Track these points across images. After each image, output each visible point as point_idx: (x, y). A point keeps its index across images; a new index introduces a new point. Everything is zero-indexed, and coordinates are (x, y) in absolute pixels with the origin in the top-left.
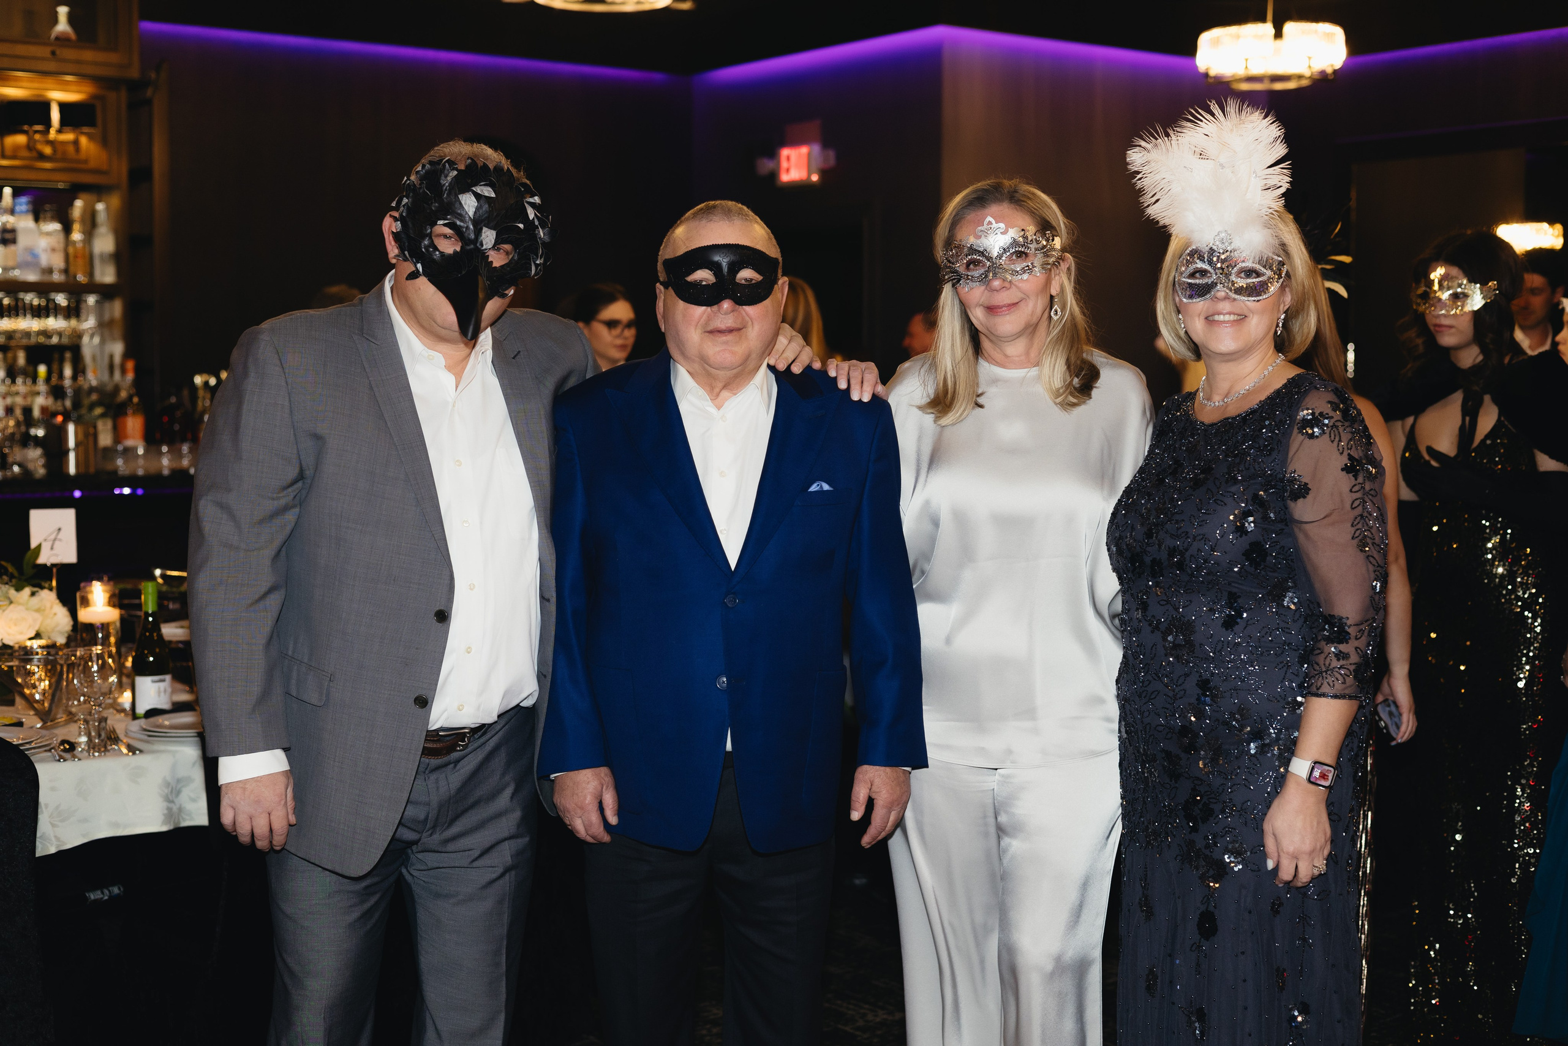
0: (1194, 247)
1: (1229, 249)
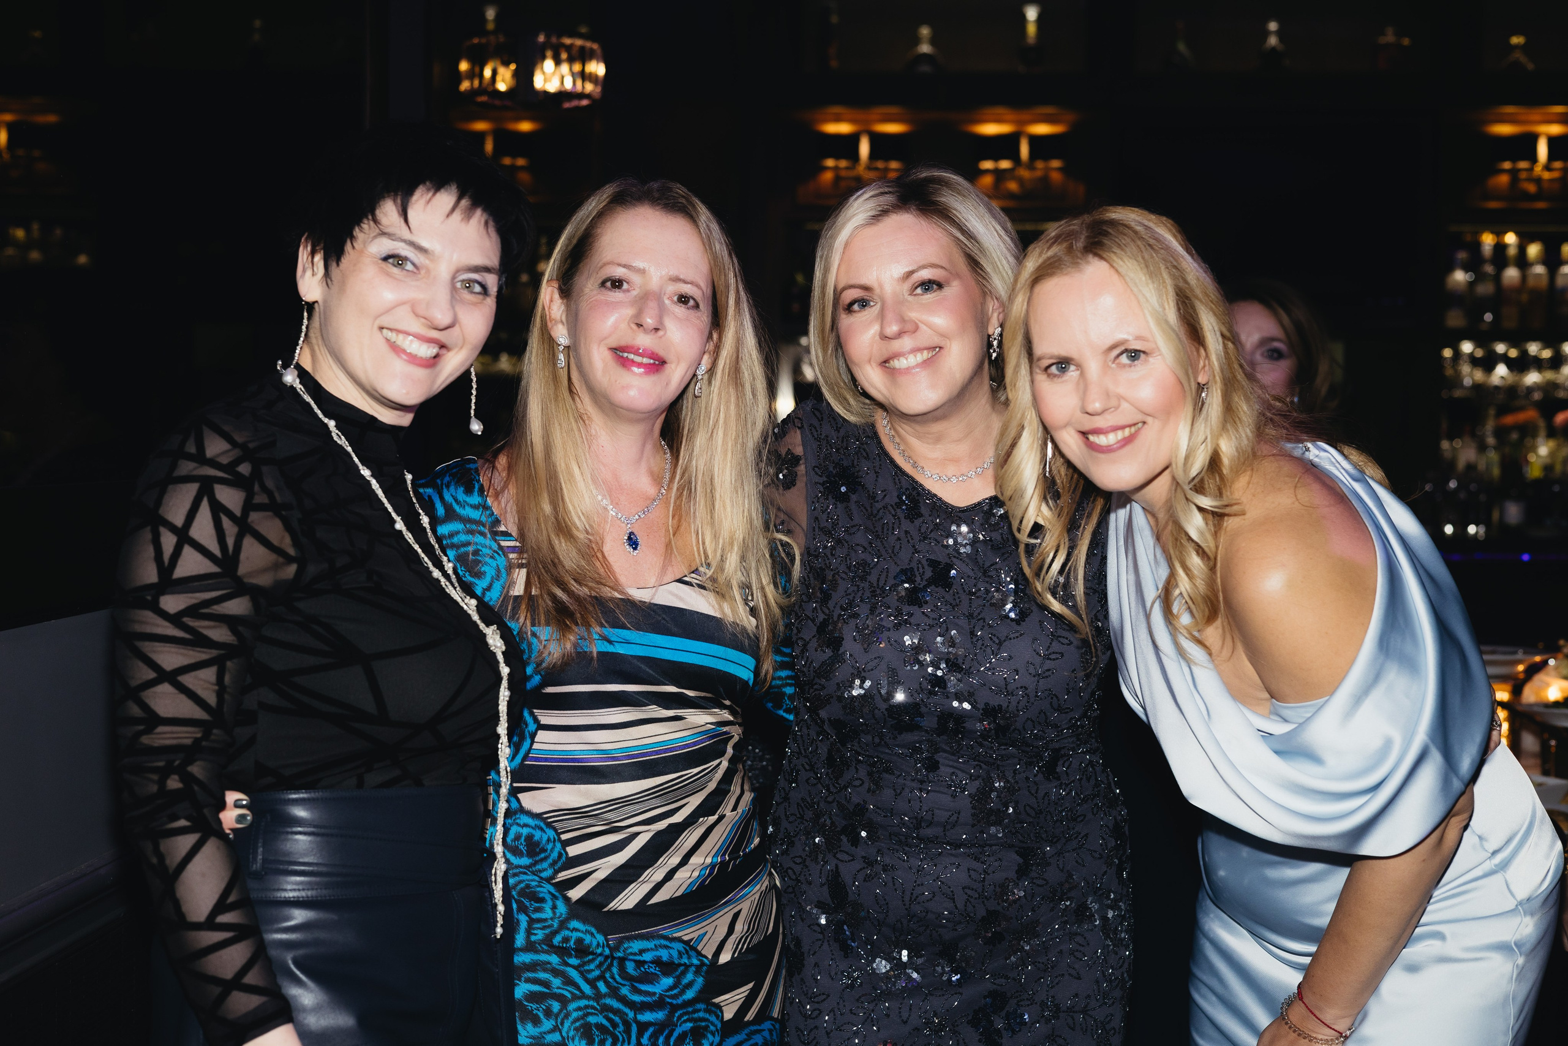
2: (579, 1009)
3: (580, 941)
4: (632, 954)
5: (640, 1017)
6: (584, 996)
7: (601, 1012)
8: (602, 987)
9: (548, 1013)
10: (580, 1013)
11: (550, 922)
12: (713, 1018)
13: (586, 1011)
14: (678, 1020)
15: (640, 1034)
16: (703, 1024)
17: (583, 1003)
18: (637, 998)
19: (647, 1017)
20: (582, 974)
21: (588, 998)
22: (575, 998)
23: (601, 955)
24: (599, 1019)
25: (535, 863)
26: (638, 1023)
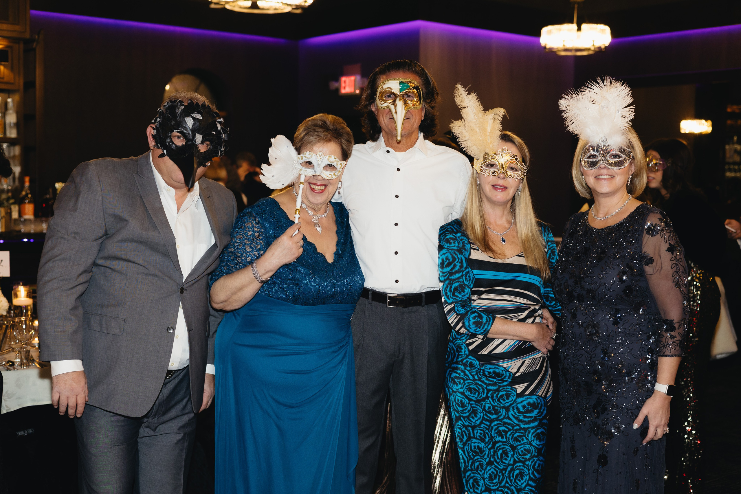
0: (590, 144)
1: (606, 145)
2: (468, 383)
3: (471, 362)
4: (487, 369)
5: (488, 387)
6: (470, 379)
7: (475, 385)
8: (476, 377)
9: (460, 383)
10: (468, 384)
11: (463, 356)
12: (513, 392)
13: (470, 384)
14: (501, 390)
15: (487, 393)
16: (510, 393)
17: (469, 381)
18: (487, 382)
19: (490, 388)
20: (470, 372)
21: (471, 380)
22: (467, 379)
23: (477, 368)
24: (474, 387)
25: (461, 337)
26: (487, 390)
